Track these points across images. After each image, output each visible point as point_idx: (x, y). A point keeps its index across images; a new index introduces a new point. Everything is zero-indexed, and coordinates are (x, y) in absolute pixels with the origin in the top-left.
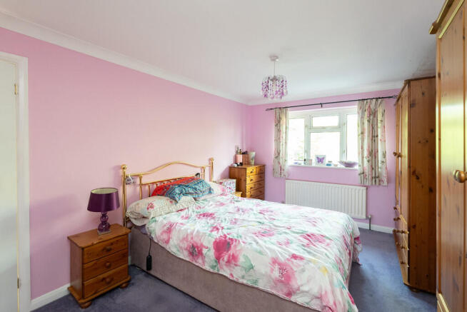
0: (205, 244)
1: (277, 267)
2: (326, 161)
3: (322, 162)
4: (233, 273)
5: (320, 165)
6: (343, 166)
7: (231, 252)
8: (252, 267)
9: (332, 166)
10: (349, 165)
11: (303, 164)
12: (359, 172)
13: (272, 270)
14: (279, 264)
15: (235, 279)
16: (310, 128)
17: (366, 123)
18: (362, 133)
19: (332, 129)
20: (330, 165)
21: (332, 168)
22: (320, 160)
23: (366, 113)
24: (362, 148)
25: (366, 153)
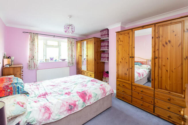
0: (76, 100)
1: (102, 89)
2: (54, 60)
3: (52, 60)
4: (90, 102)
5: (52, 61)
6: (61, 61)
7: (88, 95)
8: (97, 94)
9: (57, 61)
10: (64, 60)
11: (45, 62)
12: (68, 62)
13: (101, 91)
14: (102, 88)
15: (92, 103)
16: (46, 45)
17: (70, 46)
18: (69, 49)
19: (56, 47)
20: (56, 61)
21: (57, 62)
22: (52, 59)
23: (70, 42)
24: (69, 54)
25: (70, 56)
